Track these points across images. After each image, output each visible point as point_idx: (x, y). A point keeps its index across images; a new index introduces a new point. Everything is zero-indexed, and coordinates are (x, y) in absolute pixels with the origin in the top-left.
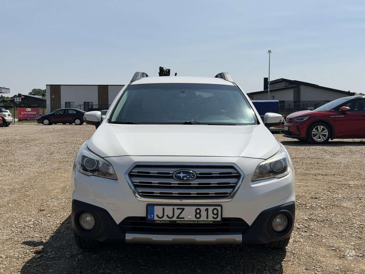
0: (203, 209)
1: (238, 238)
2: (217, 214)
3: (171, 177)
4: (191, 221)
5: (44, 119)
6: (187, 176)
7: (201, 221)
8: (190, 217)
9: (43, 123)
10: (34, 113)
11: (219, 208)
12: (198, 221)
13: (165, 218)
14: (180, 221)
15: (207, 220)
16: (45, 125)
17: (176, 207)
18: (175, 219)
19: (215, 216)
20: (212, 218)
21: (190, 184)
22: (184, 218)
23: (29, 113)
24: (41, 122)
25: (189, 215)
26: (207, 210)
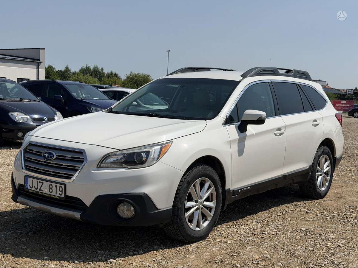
0: (54, 185)
1: (77, 215)
2: (62, 191)
3: (41, 156)
4: (47, 194)
5: (355, 112)
6: (49, 156)
7: (52, 195)
8: (46, 190)
9: (353, 116)
10: (348, 105)
11: (63, 186)
12: (50, 195)
13: (33, 189)
14: (41, 192)
15: (56, 195)
16: (355, 118)
17: (39, 181)
18: (38, 190)
19: (61, 193)
20: (59, 194)
21: (50, 163)
22: (43, 191)
23: (344, 105)
24: (352, 114)
25: (45, 189)
26: (56, 186)
